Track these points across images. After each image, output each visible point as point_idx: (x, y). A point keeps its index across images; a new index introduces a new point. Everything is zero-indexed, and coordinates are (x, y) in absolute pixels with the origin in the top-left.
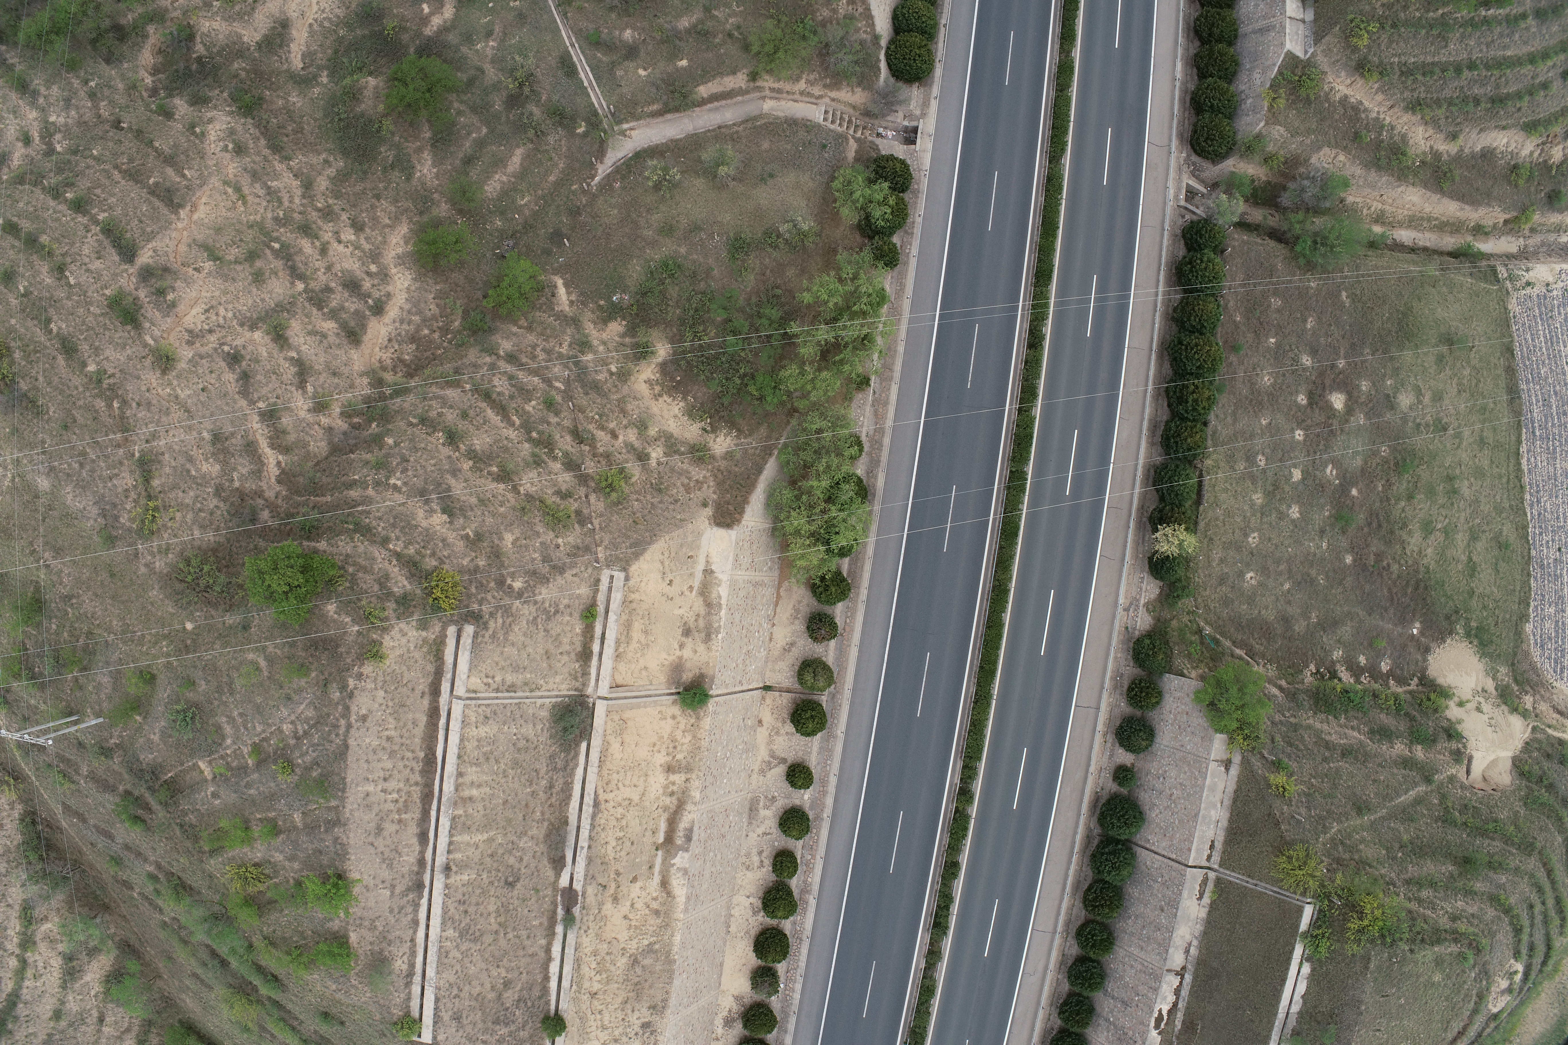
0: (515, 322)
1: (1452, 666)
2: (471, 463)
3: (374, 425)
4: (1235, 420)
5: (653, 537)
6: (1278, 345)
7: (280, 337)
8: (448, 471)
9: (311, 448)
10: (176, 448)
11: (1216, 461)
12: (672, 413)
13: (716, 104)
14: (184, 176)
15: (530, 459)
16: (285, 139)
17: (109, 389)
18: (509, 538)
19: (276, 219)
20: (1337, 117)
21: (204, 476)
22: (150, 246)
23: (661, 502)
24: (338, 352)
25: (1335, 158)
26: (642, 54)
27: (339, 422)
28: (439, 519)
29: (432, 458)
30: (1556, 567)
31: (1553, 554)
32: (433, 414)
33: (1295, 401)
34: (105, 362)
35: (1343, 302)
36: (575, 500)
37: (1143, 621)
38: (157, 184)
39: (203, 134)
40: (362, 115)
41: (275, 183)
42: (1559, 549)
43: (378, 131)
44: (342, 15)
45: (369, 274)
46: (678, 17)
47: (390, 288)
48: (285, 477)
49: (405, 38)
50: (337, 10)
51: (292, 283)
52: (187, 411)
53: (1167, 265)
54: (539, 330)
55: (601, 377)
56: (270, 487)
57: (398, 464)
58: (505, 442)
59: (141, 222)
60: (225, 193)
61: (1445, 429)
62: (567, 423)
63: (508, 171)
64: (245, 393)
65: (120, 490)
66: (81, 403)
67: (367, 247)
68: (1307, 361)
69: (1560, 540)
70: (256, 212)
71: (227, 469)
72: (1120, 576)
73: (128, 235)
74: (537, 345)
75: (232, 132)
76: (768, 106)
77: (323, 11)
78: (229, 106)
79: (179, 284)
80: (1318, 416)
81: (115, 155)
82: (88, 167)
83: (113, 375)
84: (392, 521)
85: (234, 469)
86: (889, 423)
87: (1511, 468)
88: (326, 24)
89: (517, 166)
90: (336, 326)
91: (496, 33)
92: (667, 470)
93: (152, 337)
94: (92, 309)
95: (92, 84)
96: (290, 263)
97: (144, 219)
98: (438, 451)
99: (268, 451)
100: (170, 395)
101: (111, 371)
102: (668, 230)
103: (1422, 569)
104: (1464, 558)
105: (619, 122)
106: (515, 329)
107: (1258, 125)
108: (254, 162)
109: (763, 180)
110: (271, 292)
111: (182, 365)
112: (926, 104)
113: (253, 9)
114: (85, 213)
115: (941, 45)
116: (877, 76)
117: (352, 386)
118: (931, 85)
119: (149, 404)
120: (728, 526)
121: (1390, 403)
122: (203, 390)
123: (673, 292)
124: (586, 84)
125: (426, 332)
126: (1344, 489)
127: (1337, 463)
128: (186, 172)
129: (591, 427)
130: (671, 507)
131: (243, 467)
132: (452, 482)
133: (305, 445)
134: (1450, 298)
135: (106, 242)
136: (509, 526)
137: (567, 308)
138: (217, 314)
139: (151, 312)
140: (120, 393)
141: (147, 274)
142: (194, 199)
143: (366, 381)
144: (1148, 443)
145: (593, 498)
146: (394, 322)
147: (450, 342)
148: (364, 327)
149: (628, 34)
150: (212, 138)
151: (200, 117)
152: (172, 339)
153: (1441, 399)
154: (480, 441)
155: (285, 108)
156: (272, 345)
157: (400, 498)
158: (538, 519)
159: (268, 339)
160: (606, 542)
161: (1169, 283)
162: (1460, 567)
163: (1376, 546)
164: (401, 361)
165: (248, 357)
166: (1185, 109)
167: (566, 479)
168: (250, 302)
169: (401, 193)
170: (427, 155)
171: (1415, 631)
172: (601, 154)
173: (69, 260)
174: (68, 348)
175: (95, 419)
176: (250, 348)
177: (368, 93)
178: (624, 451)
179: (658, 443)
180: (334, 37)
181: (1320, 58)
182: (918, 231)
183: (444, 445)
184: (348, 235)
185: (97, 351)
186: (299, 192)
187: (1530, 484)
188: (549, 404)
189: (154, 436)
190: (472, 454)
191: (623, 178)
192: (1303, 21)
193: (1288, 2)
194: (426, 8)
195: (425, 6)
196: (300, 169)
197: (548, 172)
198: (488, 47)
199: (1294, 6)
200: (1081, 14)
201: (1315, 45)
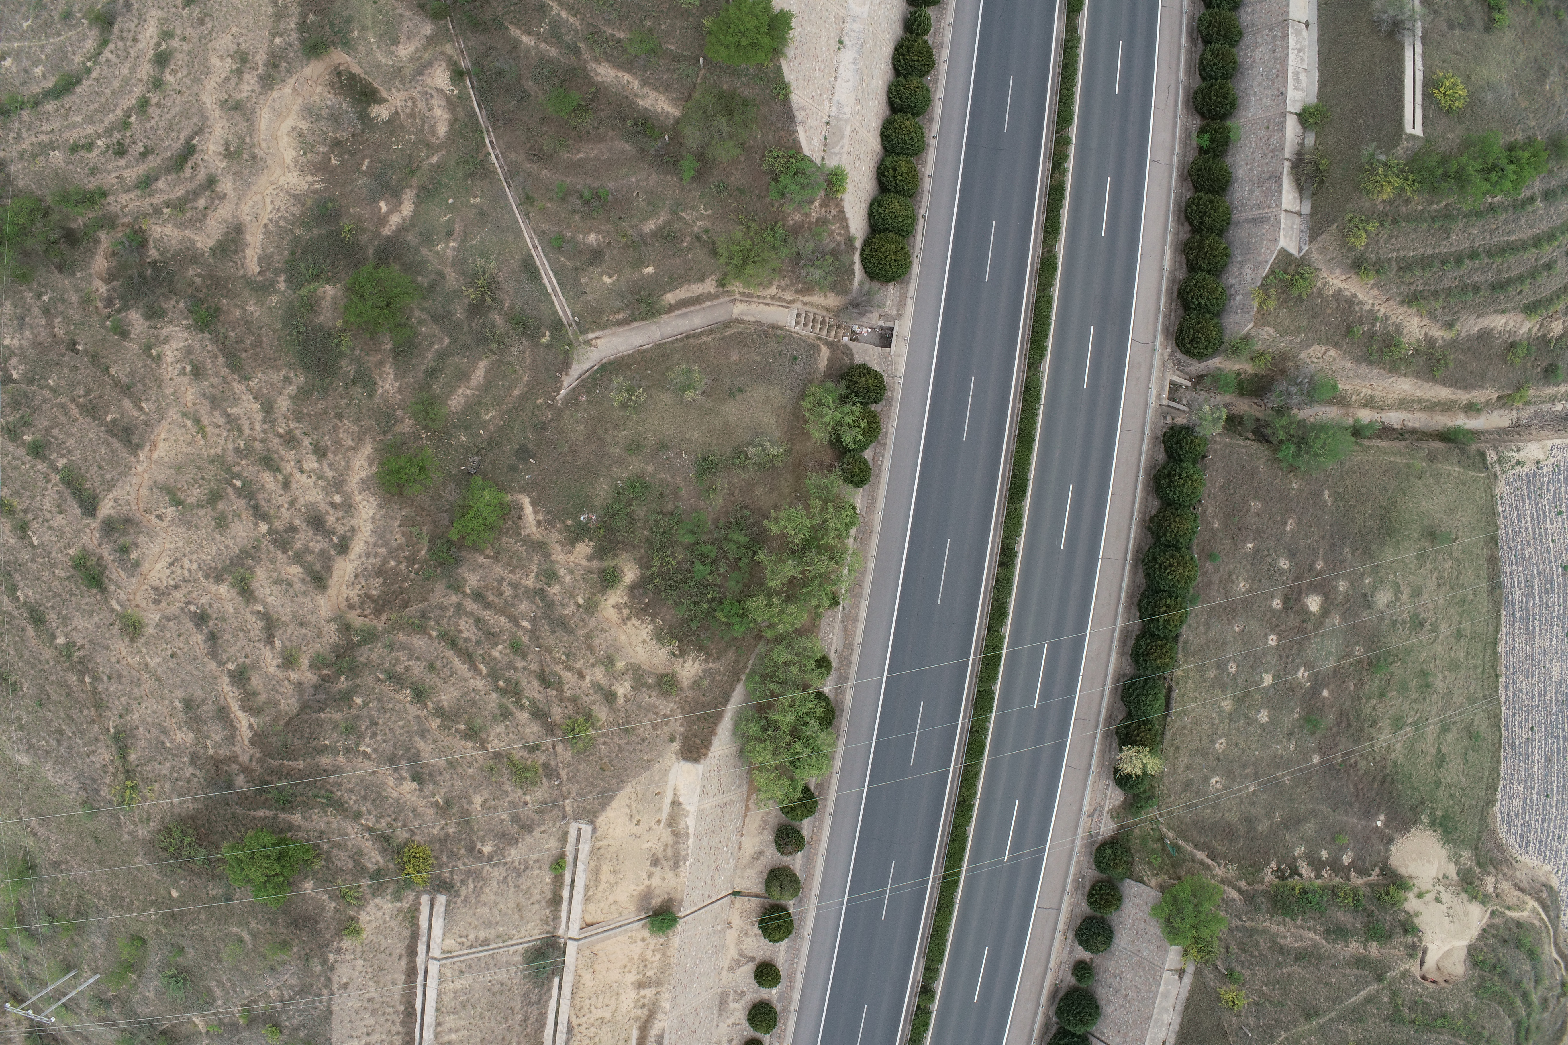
0: (482, 553)
1: (1414, 856)
2: (439, 721)
3: (343, 678)
4: (1208, 629)
5: (620, 784)
6: (1256, 551)
7: (245, 591)
8: (416, 733)
9: (282, 707)
10: (150, 720)
11: (1185, 671)
12: (640, 639)
13: (684, 310)
14: (141, 409)
15: (498, 712)
16: (244, 355)
17: (79, 663)
18: (478, 800)
19: (237, 450)
20: (1329, 311)
21: (178, 747)
22: (110, 496)
23: (628, 743)
24: (304, 600)
25: (1325, 353)
26: (607, 258)
27: (309, 674)
28: (409, 786)
29: (401, 719)
30: (1527, 746)
31: (1525, 734)
32: (400, 668)
33: (1270, 606)
34: (74, 633)
35: (1325, 502)
36: (543, 752)
37: (1107, 828)
38: (114, 421)
39: (159, 356)
40: (321, 327)
41: (234, 410)
42: (1532, 728)
43: (338, 345)
44: (297, 213)
45: (333, 505)
46: (644, 220)
47: (354, 522)
48: (258, 738)
49: (363, 239)
50: (292, 208)
51: (256, 524)
52: (158, 679)
53: (1145, 470)
54: (505, 560)
55: (567, 611)
56: (243, 751)
57: (367, 728)
58: (473, 694)
59: (100, 468)
60: (185, 426)
61: (1422, 625)
62: (534, 667)
63: (472, 384)
64: (213, 654)
65: (98, 766)
66: (53, 678)
67: (330, 474)
68: (1284, 564)
69: (1534, 719)
70: (217, 444)
71: (201, 737)
72: (1086, 784)
73: (88, 485)
74: (503, 579)
75: (189, 351)
76: (738, 309)
77: (278, 210)
78: (185, 319)
79: (142, 539)
80: (1293, 621)
81: (72, 385)
82: (45, 401)
83: (82, 647)
84: (363, 793)
85: (208, 737)
86: (858, 639)
87: (1487, 658)
88: (282, 223)
89: (481, 379)
90: (301, 570)
91: (456, 232)
92: (634, 707)
93: (118, 602)
94: (57, 572)
95: (45, 298)
96: (252, 502)
97: (103, 464)
98: (406, 711)
99: (240, 714)
100: (140, 663)
101: (80, 642)
102: (634, 447)
103: (1389, 763)
104: (1433, 751)
105: (584, 332)
106: (481, 559)
107: (1246, 326)
108: (213, 386)
109: (732, 395)
110: (234, 537)
111: (151, 630)
112: (902, 304)
113: (205, 216)
114: (44, 459)
115: (919, 238)
116: (851, 281)
117: (320, 635)
118: (907, 283)
119: (120, 676)
120: (696, 760)
121: (1367, 601)
122: (172, 656)
123: (640, 512)
124: (550, 290)
125: (393, 563)
126: (1315, 690)
127: (1308, 666)
128: (143, 405)
129: (558, 668)
130: (638, 747)
131: (217, 734)
132: (420, 744)
133: (277, 704)
134: (1436, 489)
135: (67, 493)
136: (478, 788)
137: (534, 529)
138: (182, 567)
139: (115, 572)
140: (90, 666)
141: (109, 527)
142: (152, 437)
143: (333, 627)
144: (1118, 653)
145: (560, 748)
146: (360, 557)
147: (417, 573)
148: (329, 569)
149: (592, 238)
150: (169, 360)
151: (156, 336)
152: (138, 598)
153: (1419, 594)
154: (447, 697)
155: (242, 319)
156: (238, 599)
157: (370, 766)
158: (506, 777)
159: (233, 592)
160: (573, 794)
161: (1147, 489)
162: (1428, 759)
163: (1344, 743)
164: (368, 596)
165: (215, 616)
166: (1172, 300)
167: (533, 730)
168: (214, 550)
169: (364, 411)
170: (389, 369)
171: (1379, 824)
172: (566, 364)
173: (30, 516)
174: (37, 618)
175: (68, 695)
176: (216, 605)
177: (326, 304)
178: (591, 691)
179: (626, 677)
180: (291, 237)
181: (1315, 255)
182: (890, 442)
183: (412, 703)
184: (311, 463)
185: (65, 620)
186: (259, 417)
187: (1506, 666)
188: (517, 648)
189: (128, 710)
190: (439, 712)
191: (589, 392)
192: (1299, 214)
193: (1284, 192)
194: (383, 206)
195: (382, 204)
196: (260, 389)
197: (512, 386)
198: (449, 248)
199: (1291, 197)
200: (1067, 202)
201: (1311, 242)
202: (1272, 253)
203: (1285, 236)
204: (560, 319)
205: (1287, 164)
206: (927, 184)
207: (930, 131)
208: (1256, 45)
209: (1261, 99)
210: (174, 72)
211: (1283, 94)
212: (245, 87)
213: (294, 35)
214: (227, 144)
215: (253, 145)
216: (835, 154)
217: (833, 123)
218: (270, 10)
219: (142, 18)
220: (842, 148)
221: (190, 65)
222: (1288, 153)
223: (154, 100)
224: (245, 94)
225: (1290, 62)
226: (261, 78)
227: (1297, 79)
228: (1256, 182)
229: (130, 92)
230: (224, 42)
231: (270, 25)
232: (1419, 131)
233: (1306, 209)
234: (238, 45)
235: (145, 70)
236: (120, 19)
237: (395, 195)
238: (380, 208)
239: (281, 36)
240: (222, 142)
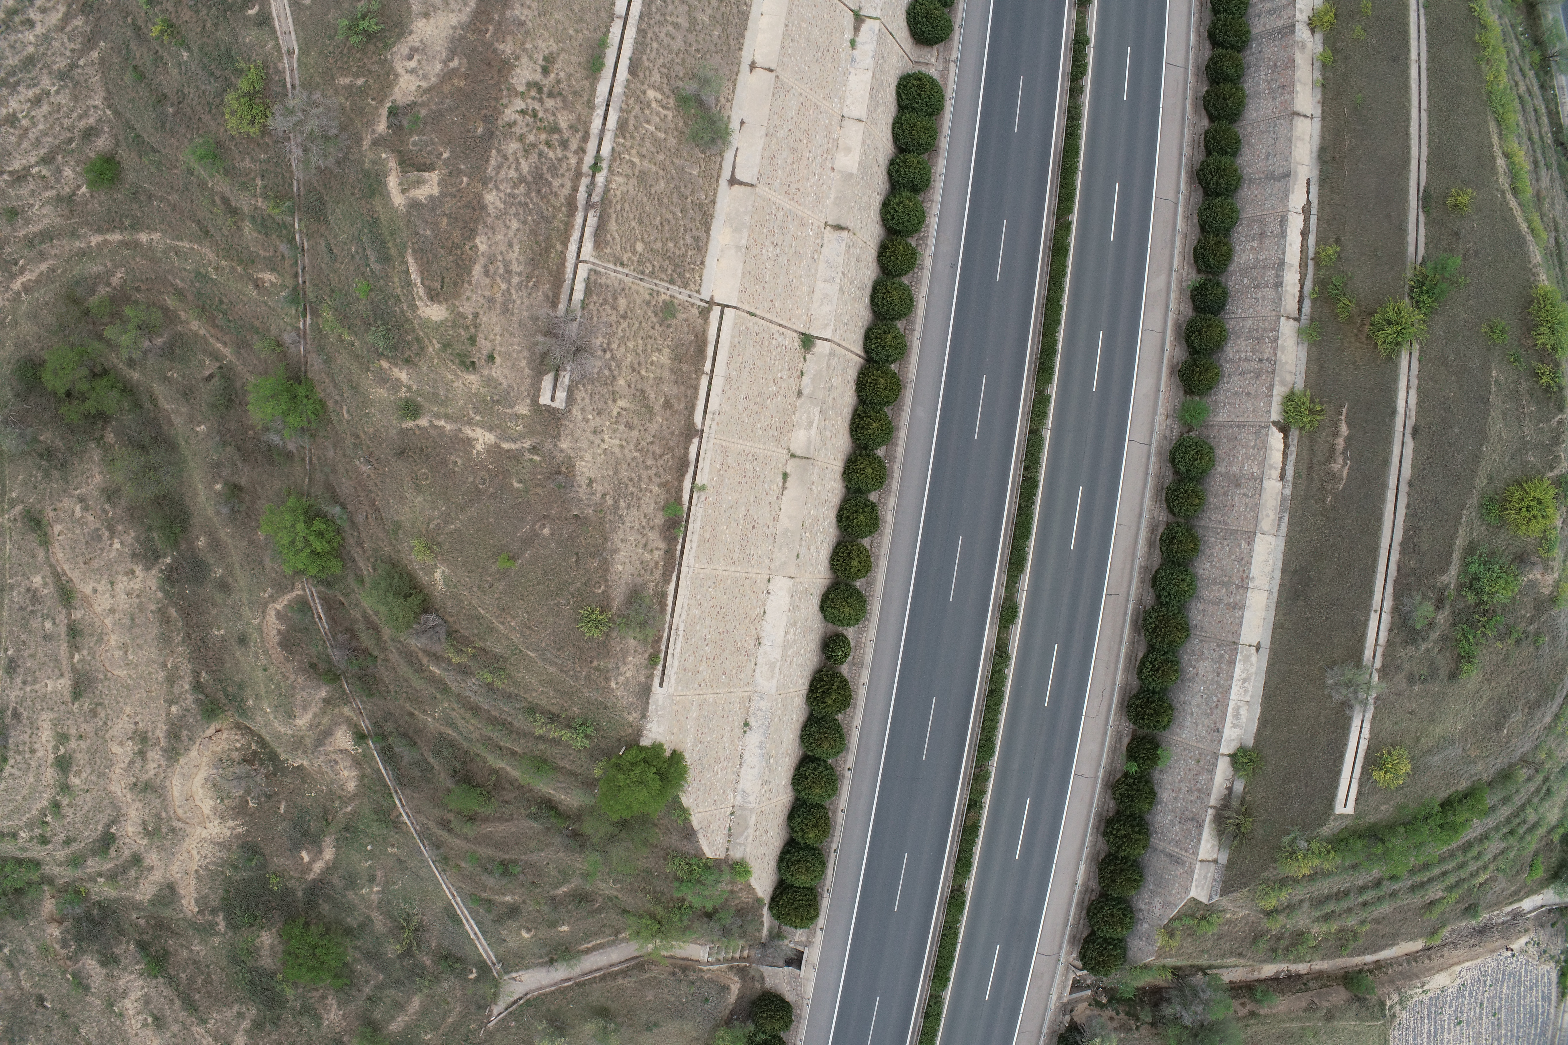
16: (197, 996)
20: (1237, 929)
26: (524, 912)
39: (121, 1012)
40: (264, 970)
44: (225, 858)
46: (556, 887)
49: (291, 886)
50: (219, 854)
63: (409, 1013)
75: (147, 1001)
77: (206, 857)
78: (137, 964)
88: (211, 867)
89: (417, 1008)
91: (378, 878)
105: (507, 973)
108: (174, 1035)
109: (649, 1029)
112: (812, 933)
113: (137, 882)
115: (830, 872)
124: (472, 936)
134: (1329, 1043)
149: (508, 898)
150: (131, 1013)
151: (115, 989)
155: (190, 959)
169: (314, 1038)
170: (332, 1001)
172: (494, 997)
177: (265, 952)
180: (223, 877)
181: (1225, 904)
191: (517, 1020)
192: (1215, 861)
193: (1203, 842)
194: (305, 856)
195: (304, 854)
196: (218, 1031)
197: (447, 1013)
198: (373, 892)
199: (1209, 846)
200: (980, 841)
201: (1221, 896)
202: (1182, 899)
203: (1197, 887)
204: (485, 961)
205: (1211, 812)
206: (840, 819)
207: (845, 761)
208: (1201, 657)
209: (1196, 724)
210: (78, 774)
211: (1219, 731)
212: (152, 767)
213: (190, 698)
214: (144, 823)
215: (170, 819)
216: (739, 844)
217: (738, 812)
218: (162, 675)
219: (35, 728)
220: (746, 838)
221: (91, 762)
222: (1214, 800)
223: (65, 803)
224: (152, 772)
225: (1233, 696)
226: (165, 750)
227: (1237, 716)
228: (1178, 815)
229: (41, 797)
230: (121, 726)
231: (164, 690)
232: (1350, 810)
233: (1223, 859)
234: (136, 723)
235: (50, 775)
236: (13, 734)
237: (314, 842)
238: (302, 859)
239: (177, 703)
240: (140, 822)
